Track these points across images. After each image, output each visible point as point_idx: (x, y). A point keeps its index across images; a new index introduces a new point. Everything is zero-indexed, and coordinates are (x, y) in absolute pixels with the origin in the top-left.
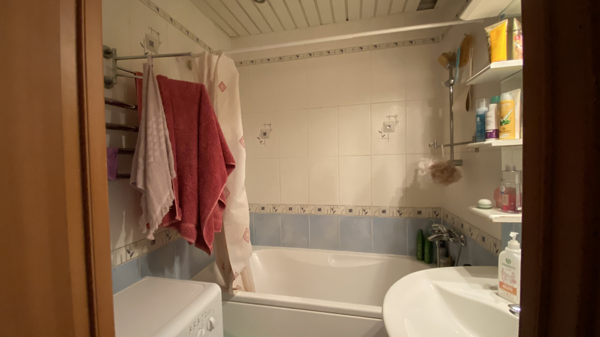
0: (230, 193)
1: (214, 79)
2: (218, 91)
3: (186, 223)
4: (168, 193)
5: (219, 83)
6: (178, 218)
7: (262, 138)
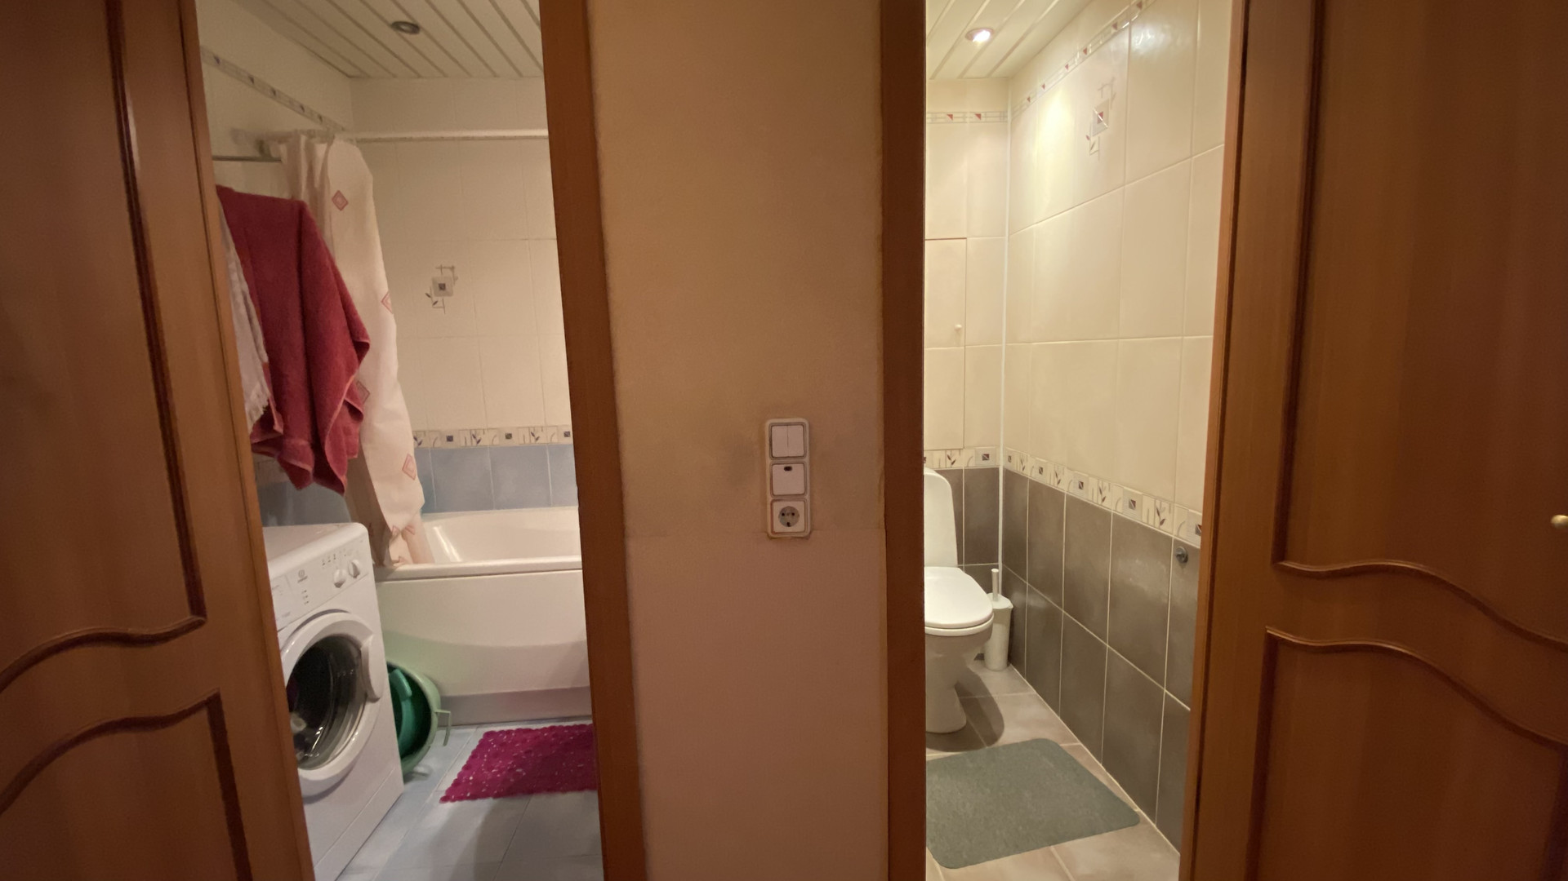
0: (369, 394)
1: (322, 186)
2: (330, 208)
3: (292, 437)
4: (258, 386)
5: (333, 193)
6: (278, 427)
7: (436, 295)
